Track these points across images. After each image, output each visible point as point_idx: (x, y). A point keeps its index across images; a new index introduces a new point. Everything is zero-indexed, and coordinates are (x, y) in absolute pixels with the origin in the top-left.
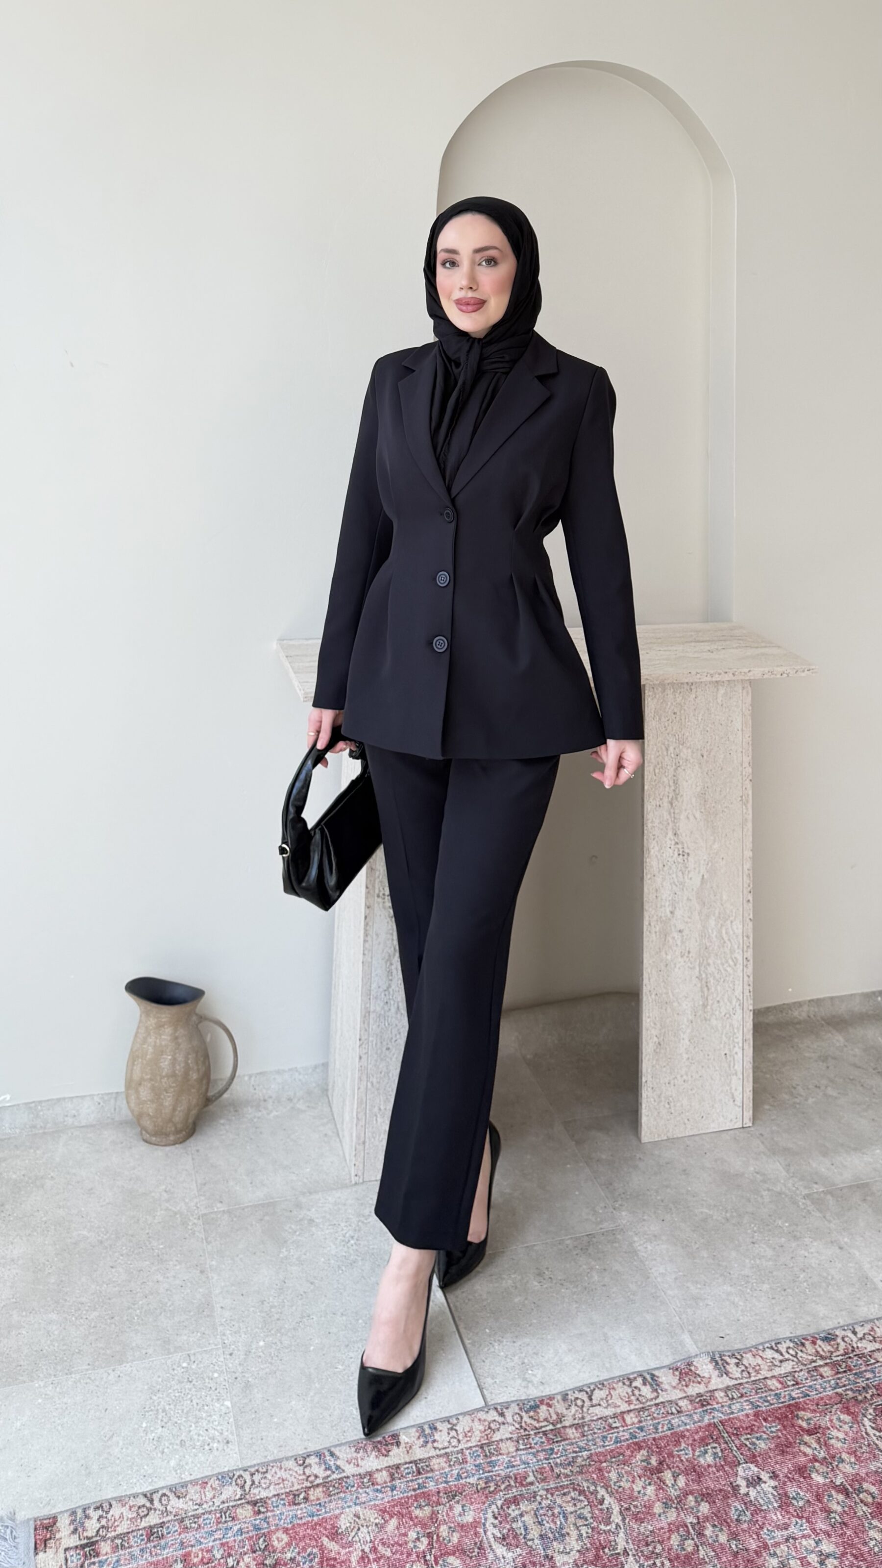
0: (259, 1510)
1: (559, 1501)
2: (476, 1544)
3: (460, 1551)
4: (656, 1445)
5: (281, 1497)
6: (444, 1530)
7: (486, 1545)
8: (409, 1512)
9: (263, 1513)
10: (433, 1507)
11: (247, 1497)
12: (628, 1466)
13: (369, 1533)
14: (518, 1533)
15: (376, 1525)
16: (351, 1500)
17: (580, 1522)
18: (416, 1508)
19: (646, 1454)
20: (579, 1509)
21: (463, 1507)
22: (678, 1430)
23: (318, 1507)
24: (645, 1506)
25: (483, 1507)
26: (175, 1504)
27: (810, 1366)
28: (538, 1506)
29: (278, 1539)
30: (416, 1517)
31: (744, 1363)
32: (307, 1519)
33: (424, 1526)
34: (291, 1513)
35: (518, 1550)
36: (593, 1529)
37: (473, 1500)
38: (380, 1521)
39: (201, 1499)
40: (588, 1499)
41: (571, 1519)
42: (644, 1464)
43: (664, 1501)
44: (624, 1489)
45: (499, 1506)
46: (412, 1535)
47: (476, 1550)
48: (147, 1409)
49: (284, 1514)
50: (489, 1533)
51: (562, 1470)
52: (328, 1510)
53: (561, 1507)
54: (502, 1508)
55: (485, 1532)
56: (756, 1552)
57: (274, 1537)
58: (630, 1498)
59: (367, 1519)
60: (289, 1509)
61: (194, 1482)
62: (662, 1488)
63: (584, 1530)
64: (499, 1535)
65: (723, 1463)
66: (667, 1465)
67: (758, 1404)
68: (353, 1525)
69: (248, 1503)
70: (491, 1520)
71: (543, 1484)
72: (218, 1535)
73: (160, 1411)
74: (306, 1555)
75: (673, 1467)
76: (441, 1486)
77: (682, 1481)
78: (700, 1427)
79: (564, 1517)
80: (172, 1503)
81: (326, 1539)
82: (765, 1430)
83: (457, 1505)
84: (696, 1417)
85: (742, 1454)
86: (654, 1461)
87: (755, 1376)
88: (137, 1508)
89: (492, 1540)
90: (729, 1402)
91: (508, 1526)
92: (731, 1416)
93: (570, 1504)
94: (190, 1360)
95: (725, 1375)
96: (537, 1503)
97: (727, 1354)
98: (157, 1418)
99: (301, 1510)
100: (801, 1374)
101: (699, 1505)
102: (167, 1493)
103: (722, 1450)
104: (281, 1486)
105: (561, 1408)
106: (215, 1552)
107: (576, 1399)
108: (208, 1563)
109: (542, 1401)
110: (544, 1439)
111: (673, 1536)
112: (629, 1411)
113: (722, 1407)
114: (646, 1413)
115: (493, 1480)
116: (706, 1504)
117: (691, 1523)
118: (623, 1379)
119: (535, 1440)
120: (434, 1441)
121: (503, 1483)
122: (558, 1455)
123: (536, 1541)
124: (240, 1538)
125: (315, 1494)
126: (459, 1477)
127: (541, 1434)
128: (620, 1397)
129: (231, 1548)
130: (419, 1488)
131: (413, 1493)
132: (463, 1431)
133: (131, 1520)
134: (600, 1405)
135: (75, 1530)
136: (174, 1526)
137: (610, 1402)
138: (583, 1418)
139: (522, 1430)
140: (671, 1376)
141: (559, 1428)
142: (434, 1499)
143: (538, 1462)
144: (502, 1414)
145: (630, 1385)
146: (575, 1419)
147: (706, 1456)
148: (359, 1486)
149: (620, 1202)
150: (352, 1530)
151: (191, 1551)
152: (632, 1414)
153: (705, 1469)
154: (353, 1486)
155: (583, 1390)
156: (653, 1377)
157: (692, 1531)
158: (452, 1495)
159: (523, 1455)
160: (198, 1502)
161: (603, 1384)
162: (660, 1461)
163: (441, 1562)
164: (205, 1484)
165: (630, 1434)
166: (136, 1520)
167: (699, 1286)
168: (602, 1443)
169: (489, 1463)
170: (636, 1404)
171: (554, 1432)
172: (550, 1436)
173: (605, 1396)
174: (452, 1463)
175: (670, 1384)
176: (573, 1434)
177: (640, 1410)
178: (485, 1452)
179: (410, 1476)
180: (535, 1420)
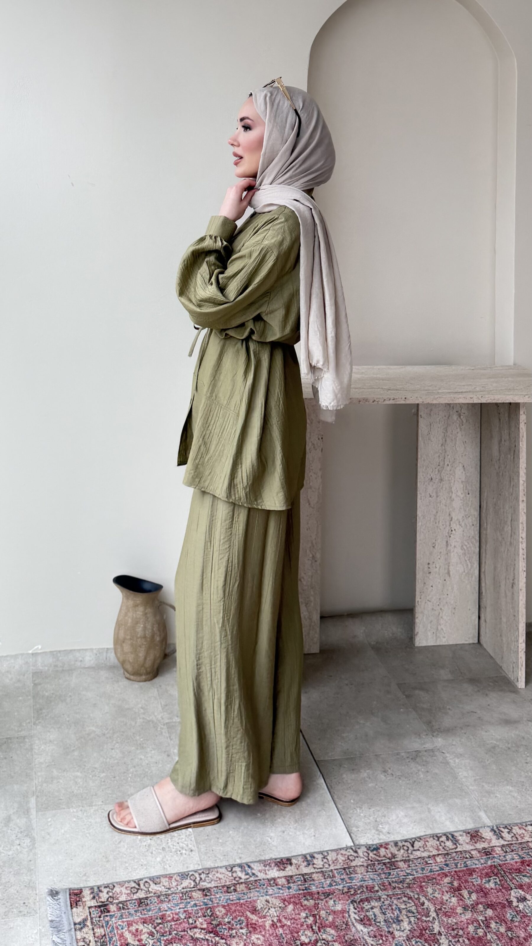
0: (206, 894)
1: (395, 902)
2: (344, 922)
3: (333, 925)
4: (457, 875)
5: (219, 888)
6: (323, 914)
7: (350, 923)
8: (301, 902)
9: (209, 896)
10: (315, 900)
11: (198, 886)
12: (439, 886)
13: (276, 911)
14: (371, 918)
15: (280, 907)
16: (263, 893)
17: (410, 915)
18: (305, 900)
19: (450, 879)
20: (409, 907)
21: (334, 901)
22: (471, 867)
23: (242, 895)
24: (451, 909)
25: (347, 902)
26: (153, 887)
28: (383, 904)
29: (219, 910)
30: (305, 905)
31: (513, 832)
32: (236, 901)
33: (310, 910)
34: (226, 897)
35: (371, 927)
36: (418, 919)
37: (340, 898)
38: (282, 905)
40: (414, 902)
41: (404, 912)
43: (464, 906)
44: (437, 898)
46: (303, 915)
47: (344, 926)
49: (222, 898)
50: (352, 917)
51: (397, 885)
52: (249, 897)
53: (397, 905)
54: (359, 903)
55: (349, 916)
56: (524, 939)
57: (217, 910)
58: (441, 903)
59: (274, 903)
60: (224, 894)
61: (165, 876)
63: (412, 919)
64: (358, 918)
65: (501, 888)
66: (465, 887)
67: (524, 856)
68: (265, 907)
69: (199, 890)
70: (353, 910)
71: (385, 892)
72: (182, 906)
74: (237, 920)
75: (469, 888)
76: (320, 890)
77: (474, 896)
78: (485, 867)
79: (399, 911)
80: (151, 886)
81: (249, 913)
82: (528, 871)
83: (331, 901)
84: (482, 861)
85: (513, 884)
86: (456, 884)
87: (521, 840)
88: (130, 888)
89: (354, 921)
90: (504, 854)
91: (364, 914)
92: (506, 862)
93: (403, 904)
95: (501, 839)
96: (381, 902)
97: (502, 826)
99: (233, 896)
101: (486, 910)
102: (148, 881)
103: (500, 881)
104: (219, 882)
105: (394, 850)
106: (181, 915)
107: (404, 846)
108: (177, 921)
109: (381, 846)
110: (384, 867)
111: (469, 926)
112: (438, 855)
113: (500, 856)
114: (450, 856)
115: (352, 888)
116: (491, 910)
117: (481, 920)
118: (433, 836)
119: (377, 867)
120: (314, 864)
121: (359, 889)
122: (394, 876)
123: (382, 923)
124: (195, 908)
125: (240, 888)
126: (331, 885)
127: (382, 864)
128: (432, 846)
129: (190, 913)
130: (306, 889)
131: (302, 892)
132: (332, 860)
133: (127, 894)
134: (419, 850)
135: (94, 898)
136: (154, 899)
137: (426, 849)
138: (408, 857)
139: (369, 861)
140: (464, 837)
141: (394, 862)
142: (316, 896)
143: (381, 879)
144: (356, 852)
145: (438, 840)
146: (403, 857)
147: (490, 883)
148: (268, 885)
149: (436, 733)
150: (265, 909)
151: (166, 914)
152: (440, 856)
153: (489, 891)
154: (264, 885)
155: (408, 842)
156: (453, 836)
157: (482, 924)
158: (327, 895)
159: (371, 875)
160: (168, 887)
161: (420, 839)
162: (460, 884)
163: (322, 931)
164: (172, 877)
165: (440, 867)
166: (130, 894)
167: (491, 785)
168: (421, 872)
169: (350, 878)
170: (442, 851)
171: (390, 863)
172: (389, 866)
173: (422, 845)
174: (326, 877)
175: (464, 841)
176: (403, 865)
177: (445, 855)
178: (346, 872)
179: (300, 882)
180: (377, 856)
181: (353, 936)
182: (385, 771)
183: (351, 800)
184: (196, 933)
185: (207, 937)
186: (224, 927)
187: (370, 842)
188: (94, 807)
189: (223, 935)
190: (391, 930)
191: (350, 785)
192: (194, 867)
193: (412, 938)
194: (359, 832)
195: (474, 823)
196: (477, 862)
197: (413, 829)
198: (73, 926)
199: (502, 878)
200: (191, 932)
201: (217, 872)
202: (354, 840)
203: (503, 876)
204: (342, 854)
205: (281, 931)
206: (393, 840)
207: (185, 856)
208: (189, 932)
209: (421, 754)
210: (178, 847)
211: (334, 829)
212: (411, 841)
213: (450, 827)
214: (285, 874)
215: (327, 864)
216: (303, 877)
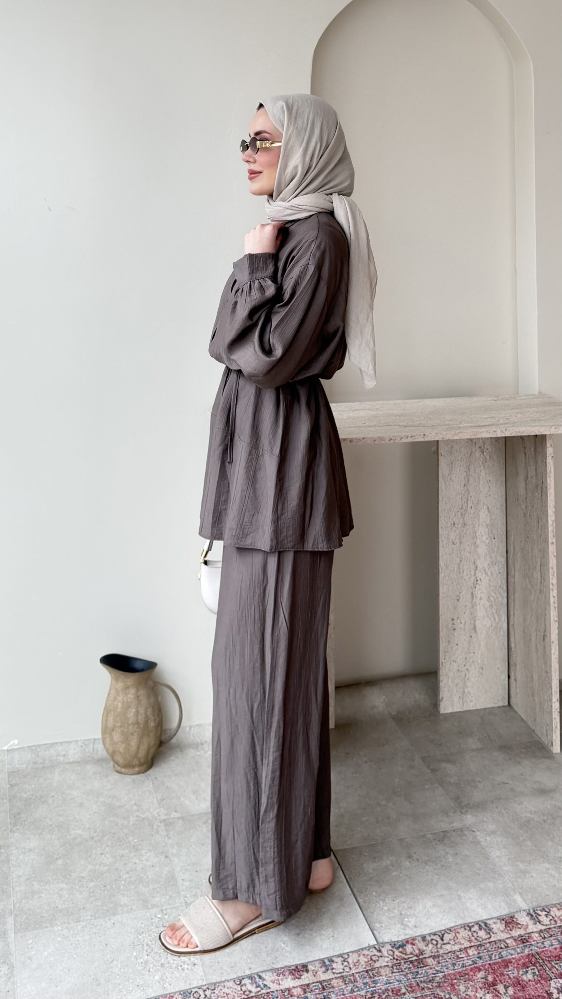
4: (491, 968)
12: (472, 982)
19: (484, 974)
22: (507, 958)
31: (551, 914)
42: (484, 980)
44: (470, 996)
48: (135, 944)
51: (426, 985)
65: (539, 979)
66: (500, 981)
71: (412, 994)
73: (145, 945)
75: (504, 982)
77: (511, 992)
78: (522, 956)
84: (518, 950)
85: (553, 973)
86: (490, 978)
87: (560, 923)
90: (542, 940)
92: (544, 949)
94: (163, 913)
95: (538, 923)
97: (539, 909)
98: (143, 950)
103: (538, 971)
105: (421, 945)
107: (432, 940)
109: (407, 942)
110: (411, 966)
112: (471, 947)
113: (538, 943)
114: (483, 948)
115: (376, 993)
118: (464, 926)
119: (404, 966)
120: (333, 969)
121: (384, 994)
126: (352, 991)
127: (409, 963)
128: (464, 938)
132: (353, 962)
134: (449, 943)
137: (456, 941)
138: (438, 952)
139: (395, 960)
140: (499, 925)
141: (422, 959)
143: (408, 980)
144: (380, 951)
145: (470, 930)
146: (432, 953)
147: (528, 974)
149: (465, 809)
152: (472, 948)
153: (527, 983)
155: (436, 935)
156: (486, 924)
159: (397, 976)
161: (450, 930)
162: (495, 978)
165: (473, 961)
167: (525, 864)
168: (453, 968)
169: (373, 981)
170: (475, 943)
171: (418, 961)
172: (416, 964)
173: (452, 938)
174: (347, 982)
175: (498, 929)
176: (431, 962)
177: (478, 946)
178: (370, 975)
179: (317, 991)
180: (403, 953)
182: (410, 857)
183: (372, 892)
187: (395, 939)
191: (371, 876)
192: (198, 983)
194: (382, 929)
195: (509, 908)
196: (513, 952)
197: (442, 919)
199: (541, 967)
201: (224, 987)
202: (378, 937)
203: (541, 966)
204: (364, 955)
206: (420, 934)
207: (187, 971)
209: (448, 835)
211: (354, 927)
212: (440, 934)
213: (482, 915)
214: (300, 982)
215: (347, 968)
216: (321, 984)
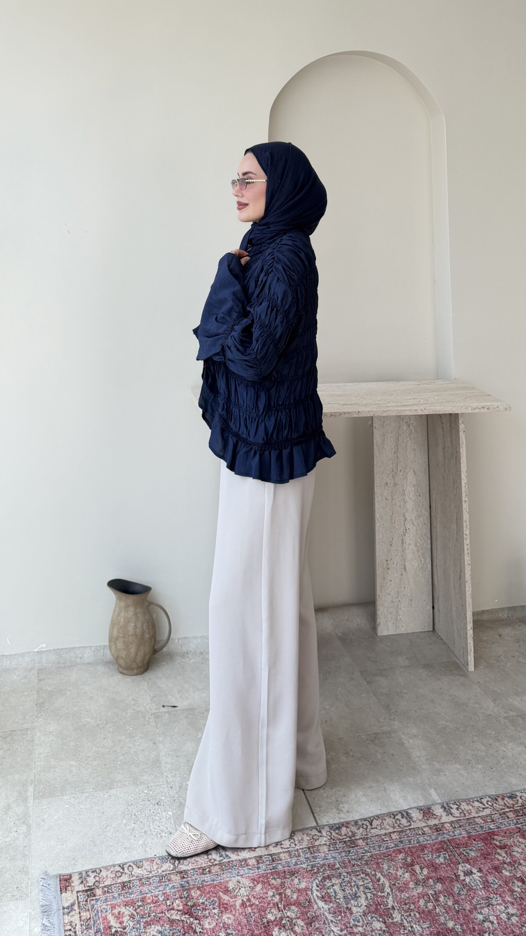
0: (183, 876)
1: (354, 879)
2: (307, 900)
3: (297, 903)
4: (410, 851)
5: (195, 870)
6: (289, 892)
7: (313, 901)
8: (268, 881)
9: (186, 878)
10: (282, 879)
11: (177, 869)
12: (394, 862)
13: (246, 891)
14: (331, 894)
15: (250, 887)
16: (235, 873)
17: (367, 891)
18: (272, 879)
19: (404, 856)
20: (366, 884)
21: (299, 880)
22: (423, 843)
23: (216, 876)
24: (404, 884)
25: (311, 880)
26: (137, 871)
27: (500, 812)
28: (343, 881)
29: (194, 892)
30: (273, 884)
31: (461, 808)
32: (210, 883)
33: (277, 889)
34: (201, 879)
35: (331, 904)
36: (374, 894)
37: (304, 877)
38: (251, 885)
39: (151, 869)
40: (371, 879)
41: (362, 888)
42: (404, 861)
43: (415, 881)
44: (391, 874)
45: (320, 880)
46: (270, 893)
47: (307, 903)
48: (125, 814)
49: (197, 880)
50: (314, 894)
51: (356, 862)
52: (222, 878)
53: (355, 882)
54: (321, 881)
55: (312, 894)
56: (470, 911)
57: (192, 891)
58: (395, 879)
59: (245, 884)
60: (200, 876)
61: (147, 860)
62: (414, 875)
63: (369, 895)
64: (320, 896)
65: (449, 862)
66: (417, 862)
67: (470, 831)
68: (236, 887)
69: (177, 872)
70: (315, 887)
71: (345, 869)
72: (161, 888)
73: (133, 815)
74: (210, 901)
75: (420, 864)
76: (286, 868)
77: (425, 871)
78: (436, 843)
79: (357, 887)
80: (134, 870)
81: (222, 893)
82: (474, 845)
83: (296, 879)
84: (433, 837)
85: (461, 858)
86: (409, 859)
87: (468, 816)
88: (115, 872)
89: (316, 898)
90: (453, 830)
91: (325, 891)
92: (454, 837)
93: (361, 881)
94: (149, 789)
95: (450, 815)
97: (451, 802)
98: (131, 818)
99: (207, 878)
100: (496, 816)
101: (436, 884)
102: (132, 865)
103: (449, 856)
104: (196, 864)
105: (354, 829)
106: (159, 897)
107: (363, 824)
108: (156, 903)
109: (343, 825)
110: (344, 845)
111: (420, 900)
112: (394, 832)
113: (449, 832)
114: (404, 834)
115: (316, 866)
116: (440, 884)
117: (431, 894)
118: (390, 814)
119: (340, 845)
121: (322, 868)
122: (353, 854)
123: (342, 900)
124: (173, 890)
125: (215, 869)
126: (296, 864)
127: (343, 843)
128: (389, 824)
129: (168, 896)
130: (273, 869)
131: (270, 871)
132: (299, 840)
133: (112, 878)
134: (376, 828)
135: (82, 882)
136: (136, 883)
137: (383, 827)
138: (367, 835)
139: (332, 840)
140: (418, 814)
141: (353, 840)
142: (282, 875)
143: (341, 857)
144: (320, 832)
145: (394, 818)
146: (362, 835)
147: (440, 858)
148: (239, 866)
149: (394, 716)
150: (236, 889)
151: (146, 896)
152: (395, 834)
153: (439, 865)
154: (236, 866)
155: (366, 820)
156: (407, 813)
157: (431, 898)
158: (293, 873)
159: (333, 853)
160: (149, 870)
161: (378, 817)
162: (413, 860)
163: (287, 909)
164: (153, 861)
165: (395, 844)
166: (115, 878)
167: (440, 764)
168: (378, 849)
169: (313, 857)
170: (398, 829)
171: (350, 842)
172: (348, 844)
173: (379, 823)
174: (292, 856)
175: (418, 819)
176: (361, 843)
177: (400, 832)
178: (311, 851)
179: (268, 862)
180: (339, 835)
181: (315, 913)
182: (347, 753)
184: (173, 914)
185: (183, 918)
186: (198, 908)
187: (333, 822)
188: (85, 794)
189: (198, 915)
190: (349, 906)
193: (368, 914)
194: (322, 813)
195: (426, 801)
196: (428, 838)
198: (61, 911)
200: (169, 914)
202: (318, 820)
203: (452, 852)
204: (307, 834)
205: (249, 909)
206: (353, 819)
208: (166, 913)
209: (379, 736)
210: (159, 830)
211: (299, 810)
212: (370, 820)
213: (404, 806)
214: (255, 854)
215: (293, 844)
216: (271, 856)
